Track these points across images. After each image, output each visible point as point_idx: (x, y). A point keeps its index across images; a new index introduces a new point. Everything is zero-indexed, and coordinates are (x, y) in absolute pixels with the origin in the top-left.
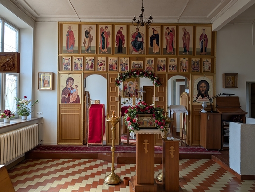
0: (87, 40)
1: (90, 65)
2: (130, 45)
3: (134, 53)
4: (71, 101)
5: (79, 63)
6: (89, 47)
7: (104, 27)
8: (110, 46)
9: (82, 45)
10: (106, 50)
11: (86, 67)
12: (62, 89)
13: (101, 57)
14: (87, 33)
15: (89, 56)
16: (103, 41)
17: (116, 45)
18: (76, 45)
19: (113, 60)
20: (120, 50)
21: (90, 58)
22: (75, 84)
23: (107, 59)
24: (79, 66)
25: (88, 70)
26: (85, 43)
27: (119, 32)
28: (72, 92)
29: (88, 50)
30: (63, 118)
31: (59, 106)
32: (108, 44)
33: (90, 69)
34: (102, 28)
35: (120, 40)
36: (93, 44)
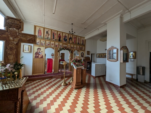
0: (47, 35)
1: (48, 44)
2: (63, 39)
3: (64, 42)
4: (39, 57)
5: (44, 43)
6: (48, 38)
7: (54, 31)
8: (56, 38)
9: (45, 36)
10: (54, 39)
11: (46, 45)
12: (35, 52)
13: (53, 42)
14: (47, 32)
15: (48, 41)
17: (58, 39)
18: (42, 35)
19: (57, 43)
20: (60, 40)
22: (41, 51)
23: (55, 43)
24: (43, 44)
25: (47, 46)
26: (46, 36)
27: (59, 34)
28: (40, 54)
29: (47, 38)
30: (35, 64)
31: (33, 59)
32: (55, 38)
33: (48, 46)
34: (53, 32)
35: (60, 37)
36: (50, 37)
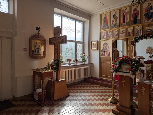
0: (114, 20)
1: (116, 34)
4: (106, 55)
6: (116, 24)
8: (128, 20)
9: (112, 23)
11: (114, 36)
16: (124, 18)
17: (132, 19)
19: (130, 29)
21: (116, 30)
24: (110, 36)
25: (115, 37)
26: (113, 22)
27: (135, 10)
29: (115, 26)
30: (102, 64)
31: (100, 58)
32: (127, 19)
33: (116, 37)
34: (123, 10)
